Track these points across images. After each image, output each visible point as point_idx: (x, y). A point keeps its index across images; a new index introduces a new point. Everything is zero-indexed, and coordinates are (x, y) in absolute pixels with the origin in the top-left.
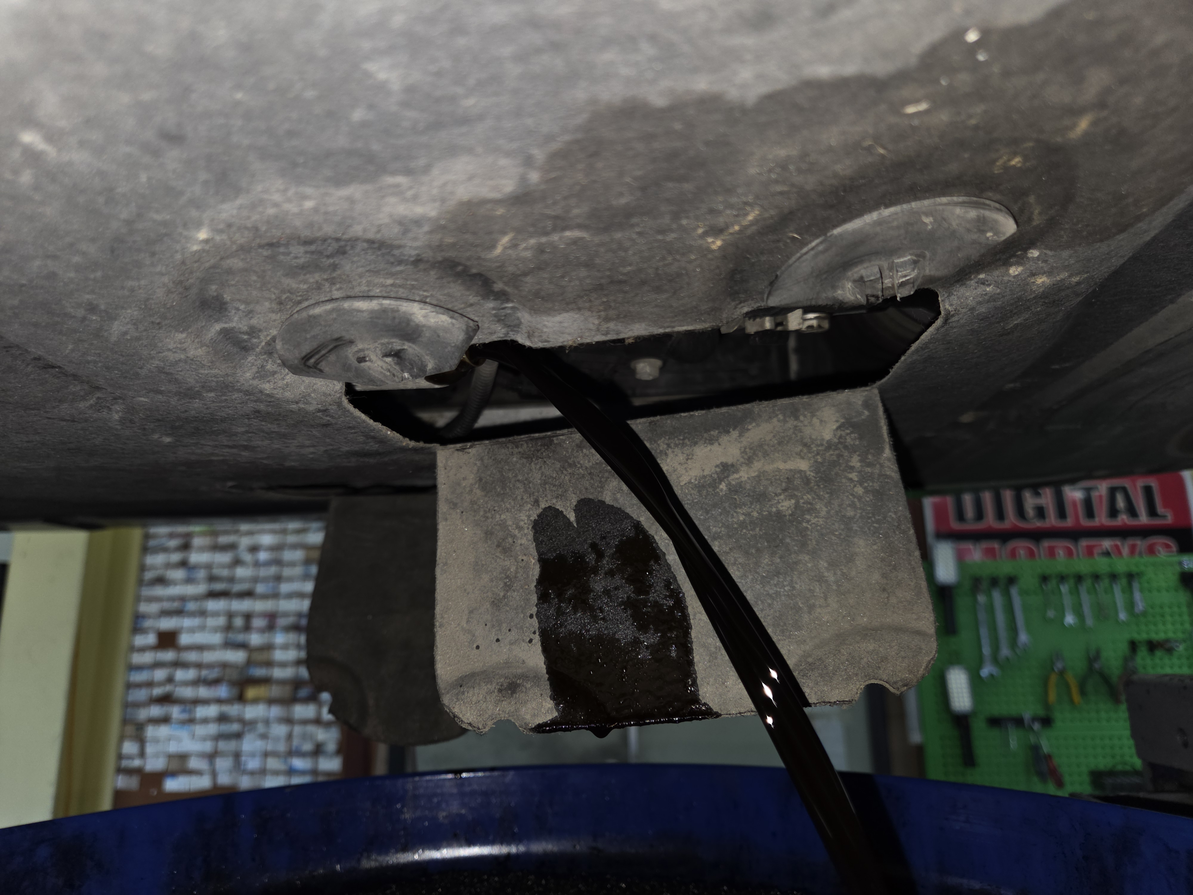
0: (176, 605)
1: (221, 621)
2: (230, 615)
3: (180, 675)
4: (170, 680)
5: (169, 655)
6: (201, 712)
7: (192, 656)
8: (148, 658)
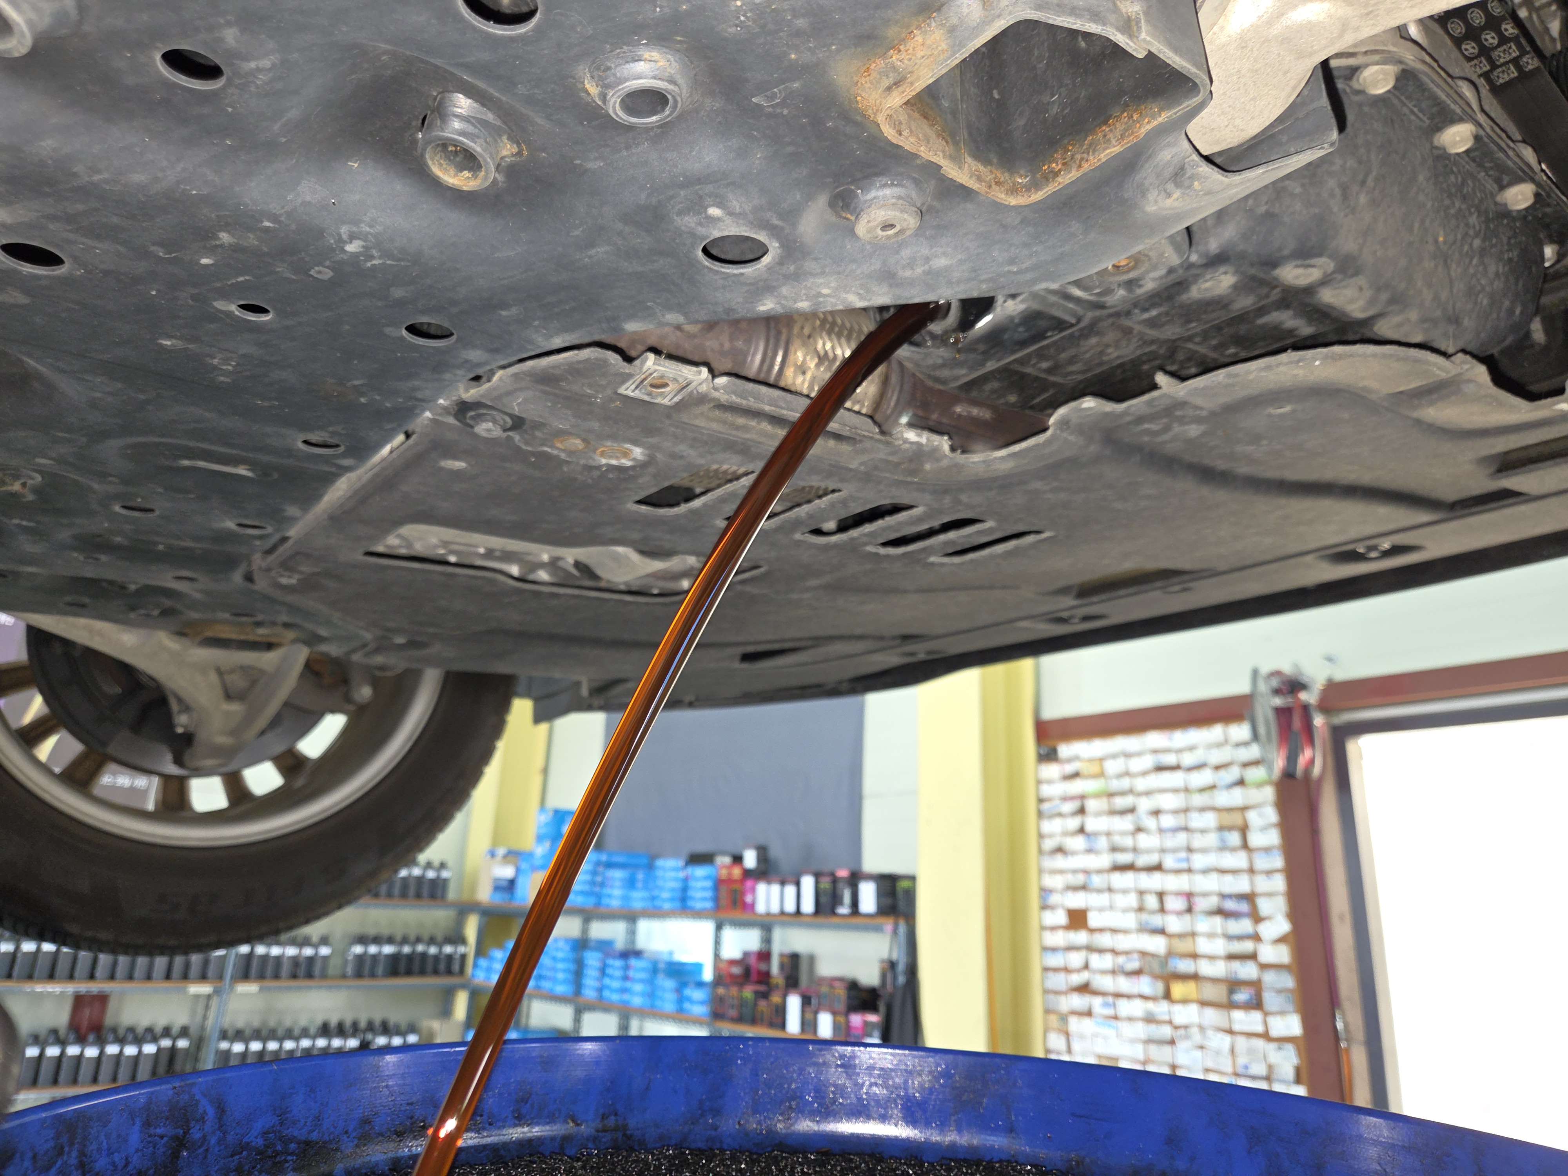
0: (1080, 879)
1: (1132, 900)
2: (1141, 893)
3: (1096, 961)
4: (1086, 966)
5: (1081, 937)
6: (1125, 1008)
7: (1105, 940)
8: (1059, 939)
